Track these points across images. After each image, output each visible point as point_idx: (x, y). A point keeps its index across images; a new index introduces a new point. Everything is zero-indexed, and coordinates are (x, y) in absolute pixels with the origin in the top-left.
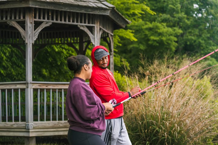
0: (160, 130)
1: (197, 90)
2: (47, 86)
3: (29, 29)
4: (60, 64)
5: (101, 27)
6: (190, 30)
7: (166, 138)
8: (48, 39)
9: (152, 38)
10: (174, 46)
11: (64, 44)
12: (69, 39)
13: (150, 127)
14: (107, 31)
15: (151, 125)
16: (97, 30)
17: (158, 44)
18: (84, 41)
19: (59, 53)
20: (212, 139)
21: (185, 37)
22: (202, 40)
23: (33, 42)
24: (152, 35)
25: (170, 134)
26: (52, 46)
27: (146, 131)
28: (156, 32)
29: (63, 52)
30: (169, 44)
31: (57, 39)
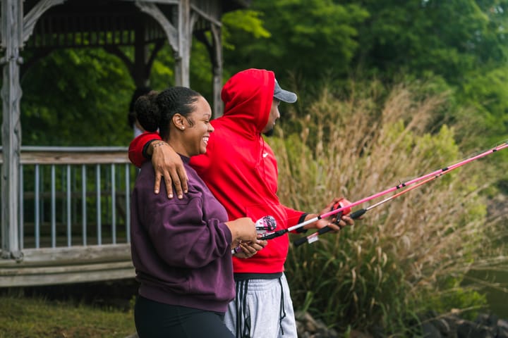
0: (339, 264)
1: (425, 162)
2: (57, 158)
3: (11, 12)
4: (87, 95)
5: (195, 8)
6: (386, 11)
7: (354, 281)
8: (55, 36)
9: (300, 28)
10: (350, 49)
11: (97, 46)
12: (109, 35)
13: (315, 255)
14: (206, 16)
15: (316, 249)
16: (184, 15)
17: (312, 45)
18: (147, 39)
19: (84, 68)
20: (461, 280)
21: (375, 28)
22: (414, 33)
23: (22, 45)
24: (299, 21)
25: (363, 271)
26: (67, 51)
27: (305, 264)
28: (309, 15)
29: (93, 67)
30: (338, 44)
31: (78, 34)
